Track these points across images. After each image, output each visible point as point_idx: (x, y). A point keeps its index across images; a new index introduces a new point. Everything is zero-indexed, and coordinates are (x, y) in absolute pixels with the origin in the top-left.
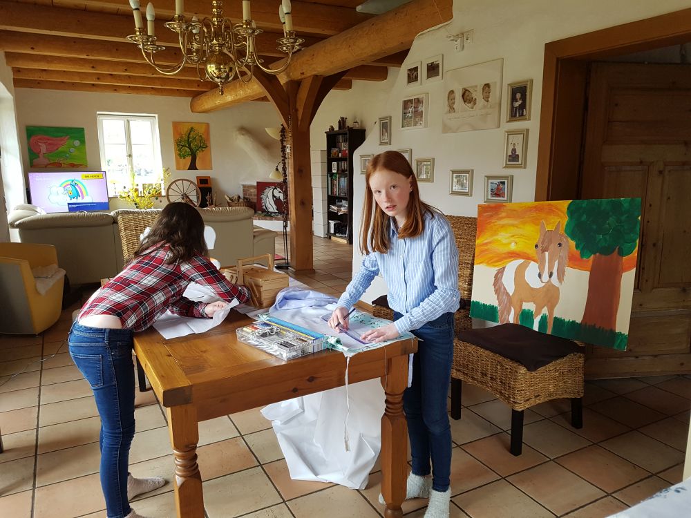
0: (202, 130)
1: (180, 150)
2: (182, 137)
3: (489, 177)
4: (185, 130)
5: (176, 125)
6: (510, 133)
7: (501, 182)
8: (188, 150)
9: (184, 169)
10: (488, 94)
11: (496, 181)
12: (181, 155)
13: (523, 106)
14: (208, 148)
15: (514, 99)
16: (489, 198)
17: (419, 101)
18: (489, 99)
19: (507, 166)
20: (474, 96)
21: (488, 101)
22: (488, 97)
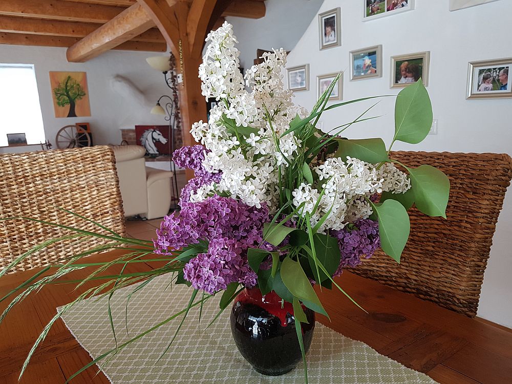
0: (79, 79)
1: (58, 99)
2: (59, 86)
4: (62, 79)
5: (53, 75)
8: (67, 98)
9: (63, 116)
12: (59, 103)
14: (86, 95)
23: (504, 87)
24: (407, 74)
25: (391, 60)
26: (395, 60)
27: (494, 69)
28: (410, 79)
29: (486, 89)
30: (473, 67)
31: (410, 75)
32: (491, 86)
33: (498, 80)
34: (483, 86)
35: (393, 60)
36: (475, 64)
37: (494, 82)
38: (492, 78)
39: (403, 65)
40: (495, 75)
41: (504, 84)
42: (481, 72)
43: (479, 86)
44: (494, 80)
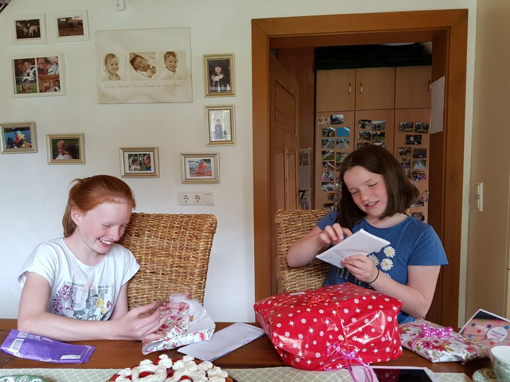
3: (186, 155)
6: (210, 109)
7: (204, 160)
10: (173, 63)
11: (198, 159)
13: (226, 81)
15: (212, 72)
16: (188, 177)
17: (47, 61)
18: (176, 69)
19: (211, 143)
20: (151, 63)
21: (174, 71)
22: (174, 67)
23: (149, 168)
24: (65, 152)
25: (46, 137)
26: (50, 138)
27: (140, 154)
28: (68, 157)
29: (135, 169)
30: (123, 152)
31: (67, 153)
32: (139, 167)
33: (144, 163)
34: (133, 167)
35: (48, 137)
36: (125, 150)
37: (141, 164)
38: (139, 162)
39: (60, 144)
40: (141, 159)
41: (149, 166)
42: (130, 156)
43: (130, 167)
44: (141, 163)
